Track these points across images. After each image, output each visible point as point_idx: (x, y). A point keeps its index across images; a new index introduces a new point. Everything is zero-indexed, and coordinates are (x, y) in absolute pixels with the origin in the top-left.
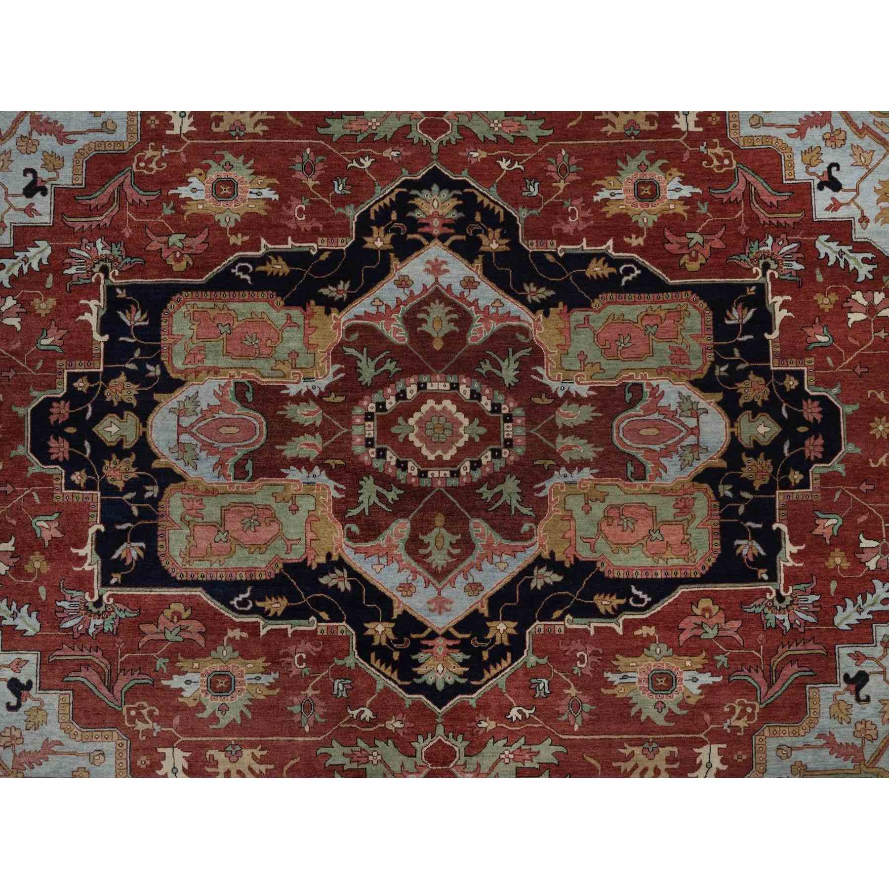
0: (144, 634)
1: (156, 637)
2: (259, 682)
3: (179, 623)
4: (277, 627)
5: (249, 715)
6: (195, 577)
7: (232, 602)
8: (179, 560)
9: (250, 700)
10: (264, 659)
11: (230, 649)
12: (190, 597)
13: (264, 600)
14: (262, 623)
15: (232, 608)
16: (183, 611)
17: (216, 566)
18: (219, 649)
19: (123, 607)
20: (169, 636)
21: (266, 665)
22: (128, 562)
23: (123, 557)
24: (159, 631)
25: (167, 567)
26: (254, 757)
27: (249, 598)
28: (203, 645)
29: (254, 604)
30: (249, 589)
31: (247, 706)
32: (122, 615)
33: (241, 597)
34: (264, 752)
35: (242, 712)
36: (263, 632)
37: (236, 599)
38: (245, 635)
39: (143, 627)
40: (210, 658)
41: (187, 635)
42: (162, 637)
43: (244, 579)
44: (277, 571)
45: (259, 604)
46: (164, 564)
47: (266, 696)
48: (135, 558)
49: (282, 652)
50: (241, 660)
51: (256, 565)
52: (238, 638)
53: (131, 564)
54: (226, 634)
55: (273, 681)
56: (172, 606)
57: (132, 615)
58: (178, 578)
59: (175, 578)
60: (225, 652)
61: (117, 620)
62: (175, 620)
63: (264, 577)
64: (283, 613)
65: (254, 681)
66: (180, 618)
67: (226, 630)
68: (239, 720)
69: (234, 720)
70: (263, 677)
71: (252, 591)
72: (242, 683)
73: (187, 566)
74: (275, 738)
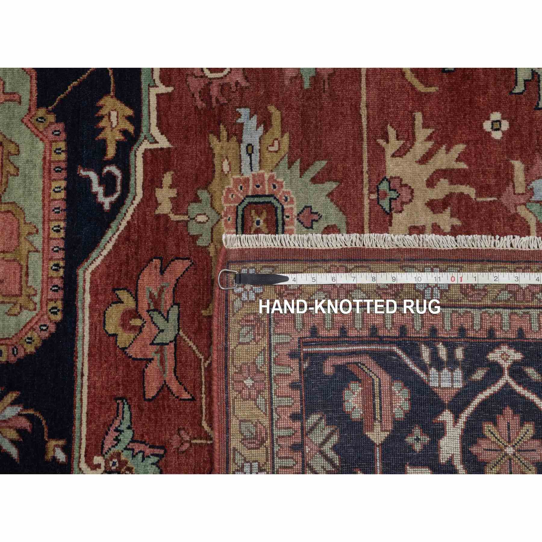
0: (164, 388)
1: (170, 363)
2: (257, 147)
3: (145, 315)
4: (154, 115)
5: (321, 165)
6: (58, 282)
7: (107, 207)
8: (26, 316)
9: (291, 164)
10: (213, 139)
11: (193, 208)
12: (94, 293)
13: (104, 141)
14: (146, 145)
15: (118, 206)
16: (121, 308)
17: (38, 241)
18: (193, 229)
19: (112, 434)
20: (168, 336)
21: (224, 133)
22: (25, 424)
23: (14, 435)
24: (157, 357)
25: (37, 342)
26: (400, 153)
27: (99, 173)
28: (187, 263)
29: (110, 163)
30: (83, 173)
31: (303, 170)
32: (127, 435)
33: (97, 188)
34: (392, 132)
35: (314, 180)
36: (163, 143)
37: (101, 198)
38: (167, 179)
39: (151, 393)
40: (212, 249)
41: (167, 298)
42: (169, 351)
43: (63, 184)
44: (51, 118)
45: (111, 152)
46: (31, 349)
47: (283, 133)
48: (18, 409)
49: (200, 104)
50: (215, 185)
51: (39, 161)
52: (173, 193)
53: (29, 417)
54: (166, 216)
55: (254, 119)
56: (111, 329)
57: (127, 416)
58: (59, 317)
59: (57, 324)
60: (201, 218)
61: (138, 447)
62: (137, 322)
63: (62, 145)
64: (128, 104)
65: (256, 157)
66: (135, 314)
67: (158, 217)
68: (331, 186)
69: (330, 195)
70: (247, 138)
71: (88, 167)
72: (259, 181)
73: (37, 299)
74: (364, 112)
